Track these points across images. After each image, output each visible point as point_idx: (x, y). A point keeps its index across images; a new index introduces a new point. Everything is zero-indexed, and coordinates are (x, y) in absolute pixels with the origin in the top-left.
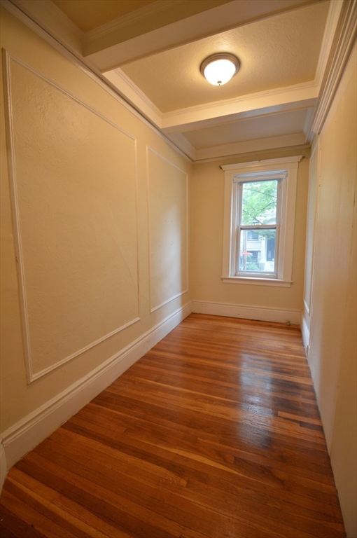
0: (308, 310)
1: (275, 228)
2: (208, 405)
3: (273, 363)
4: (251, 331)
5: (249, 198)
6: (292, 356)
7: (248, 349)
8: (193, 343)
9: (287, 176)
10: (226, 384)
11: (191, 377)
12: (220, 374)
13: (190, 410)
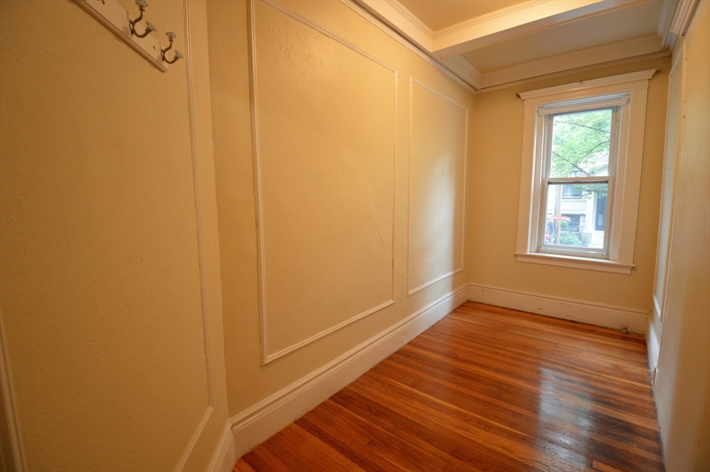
0: (659, 312)
1: (607, 182)
2: (483, 432)
3: (593, 387)
4: (560, 336)
5: (566, 135)
6: (627, 381)
7: (552, 362)
8: (467, 343)
9: (628, 102)
10: (513, 408)
11: (461, 389)
12: (502, 391)
13: (456, 434)
